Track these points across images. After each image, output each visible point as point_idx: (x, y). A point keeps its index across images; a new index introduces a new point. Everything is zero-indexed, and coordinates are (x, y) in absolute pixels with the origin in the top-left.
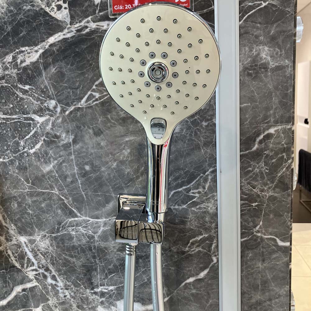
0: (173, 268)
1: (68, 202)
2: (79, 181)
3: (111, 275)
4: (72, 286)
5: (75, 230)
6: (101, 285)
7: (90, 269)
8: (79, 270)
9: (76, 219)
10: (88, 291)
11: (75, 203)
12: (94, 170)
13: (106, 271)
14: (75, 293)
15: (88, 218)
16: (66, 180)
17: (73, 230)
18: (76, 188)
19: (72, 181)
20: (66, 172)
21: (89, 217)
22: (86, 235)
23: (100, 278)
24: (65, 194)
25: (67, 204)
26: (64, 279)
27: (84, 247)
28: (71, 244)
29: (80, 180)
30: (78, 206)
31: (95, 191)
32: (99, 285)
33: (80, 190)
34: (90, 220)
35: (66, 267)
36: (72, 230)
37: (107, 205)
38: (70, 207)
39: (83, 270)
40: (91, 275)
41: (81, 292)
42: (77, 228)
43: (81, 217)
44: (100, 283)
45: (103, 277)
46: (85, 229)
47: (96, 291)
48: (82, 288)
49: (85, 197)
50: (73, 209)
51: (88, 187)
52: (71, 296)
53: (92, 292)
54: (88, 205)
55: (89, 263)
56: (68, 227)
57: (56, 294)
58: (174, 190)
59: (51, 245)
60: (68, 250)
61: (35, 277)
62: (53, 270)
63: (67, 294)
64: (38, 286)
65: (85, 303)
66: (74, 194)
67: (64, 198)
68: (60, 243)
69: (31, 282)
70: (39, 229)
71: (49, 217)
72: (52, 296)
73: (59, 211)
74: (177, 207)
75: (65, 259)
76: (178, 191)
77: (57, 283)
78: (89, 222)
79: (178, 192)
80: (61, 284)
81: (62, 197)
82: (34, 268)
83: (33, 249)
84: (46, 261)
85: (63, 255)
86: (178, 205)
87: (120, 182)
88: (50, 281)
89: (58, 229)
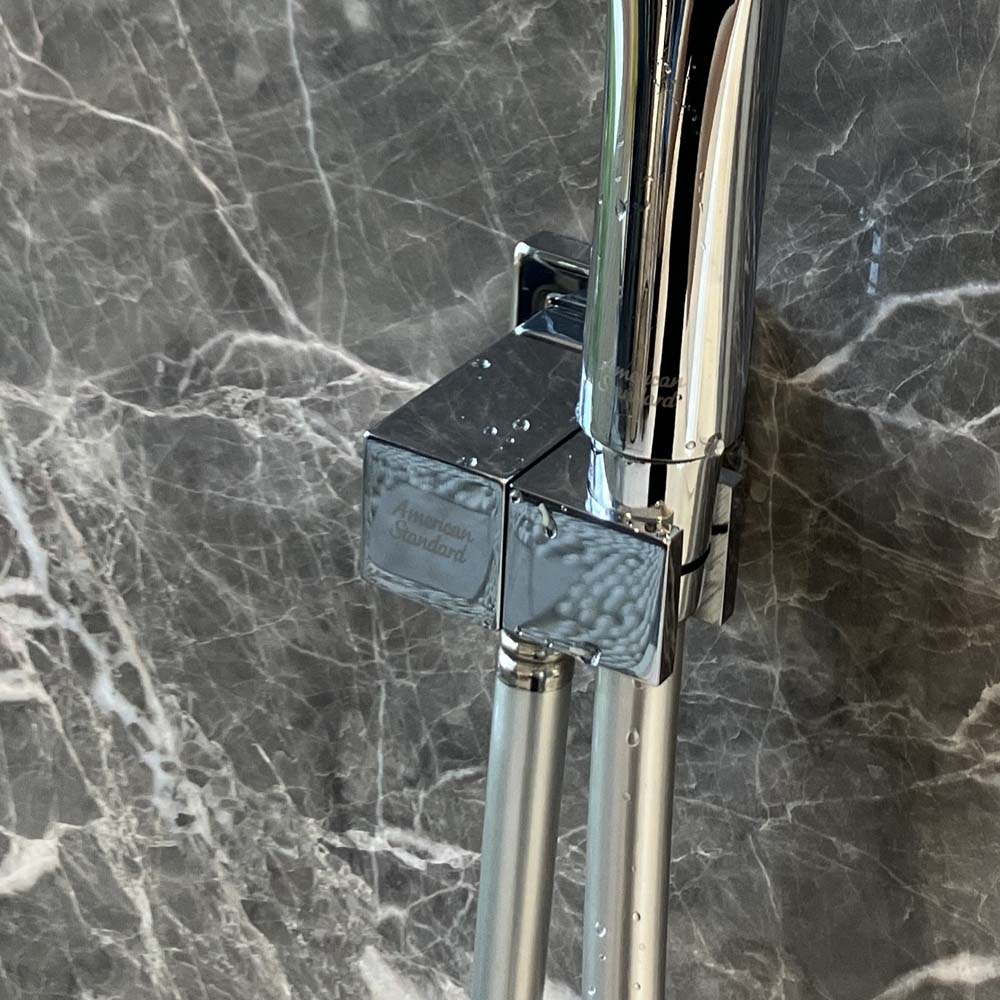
0: (850, 849)
1: (238, 218)
2: (305, 92)
3: (455, 767)
4: (226, 771)
5: (261, 409)
6: (391, 820)
7: (334, 689)
8: (271, 680)
9: (274, 340)
10: (313, 828)
11: (275, 237)
12: (394, 38)
13: (426, 737)
14: (238, 817)
15: (341, 354)
16: (230, 72)
17: (251, 407)
18: (287, 137)
19: (262, 86)
20: (235, 16)
21: (351, 350)
22: (325, 463)
23: (390, 772)
24: (220, 159)
25: (231, 231)
26: (184, 706)
27: (309, 537)
28: (233, 493)
29: (309, 84)
30: (289, 255)
31: (396, 181)
32: (379, 811)
33: (309, 154)
34: (351, 371)
35: (197, 633)
36: (248, 407)
37: (458, 293)
38: (246, 254)
39: (291, 683)
40: (333, 735)
41: (274, 822)
42: (275, 400)
43: (302, 338)
44: (387, 805)
45: (402, 769)
46: (318, 420)
47: (361, 847)
48: (281, 800)
49: (331, 204)
50: (262, 274)
51: (357, 143)
52: (215, 827)
53: (337, 842)
54: (345, 264)
55: (329, 653)
56: (228, 382)
57: (138, 791)
58: (903, 291)
59: (126, 473)
60: (218, 529)
61: (33, 650)
62: (127, 635)
63: (195, 808)
64: (45, 707)
65: (292, 904)
66: (273, 172)
67: (212, 187)
68: (178, 471)
69: (11, 674)
70: (68, 355)
71: (125, 289)
72: (115, 795)
73: (183, 266)
74: (909, 419)
75: (196, 579)
76: (931, 303)
77: (142, 723)
78: (348, 381)
79: (928, 312)
80: (164, 735)
81: (203, 179)
82: (28, 588)
83: (28, 471)
84: (97, 565)
85: (190, 557)
86: (923, 408)
87: (546, 150)
88: (105, 694)
89: (170, 380)
